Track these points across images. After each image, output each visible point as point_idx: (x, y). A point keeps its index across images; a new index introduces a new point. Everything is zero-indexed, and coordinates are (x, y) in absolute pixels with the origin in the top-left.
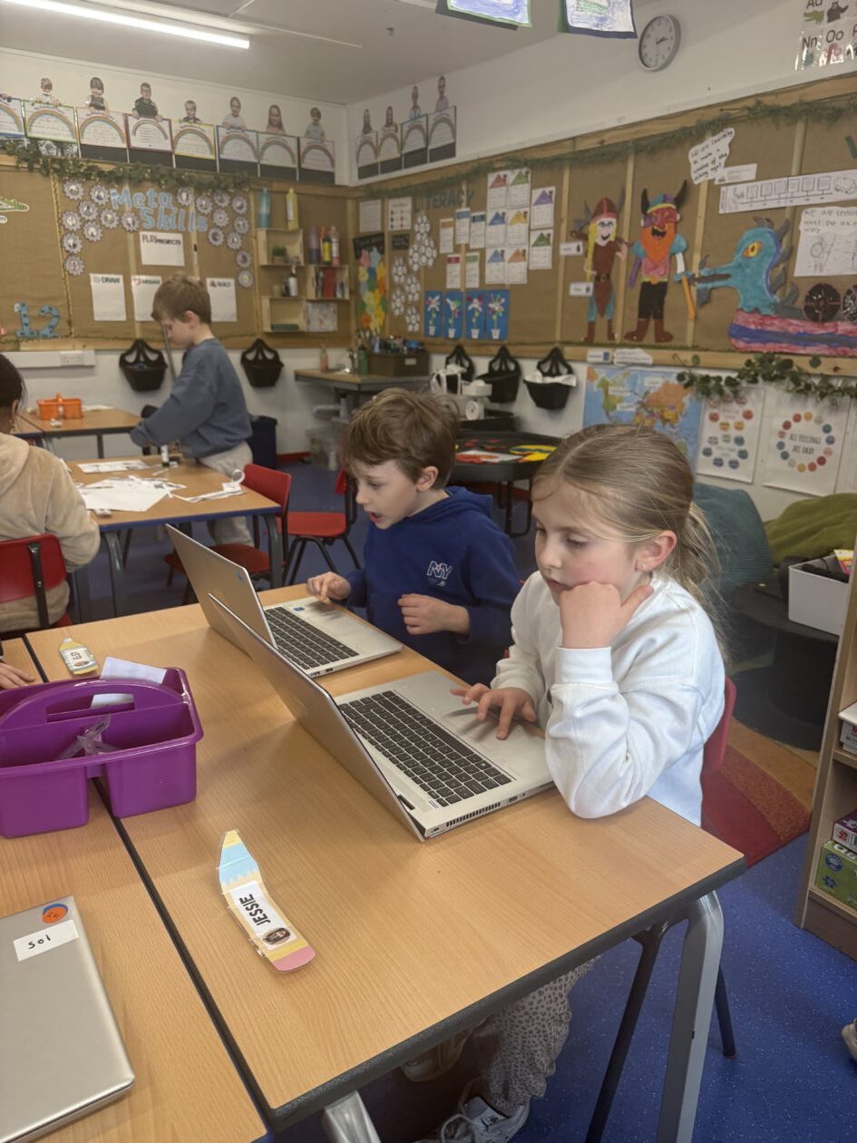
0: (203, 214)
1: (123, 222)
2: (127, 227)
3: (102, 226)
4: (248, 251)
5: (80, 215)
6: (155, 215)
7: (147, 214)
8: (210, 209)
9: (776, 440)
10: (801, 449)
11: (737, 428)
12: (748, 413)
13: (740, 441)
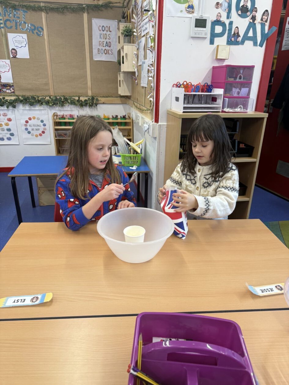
9: (24, 127)
10: (35, 129)
11: (6, 125)
12: (9, 119)
13: (9, 130)
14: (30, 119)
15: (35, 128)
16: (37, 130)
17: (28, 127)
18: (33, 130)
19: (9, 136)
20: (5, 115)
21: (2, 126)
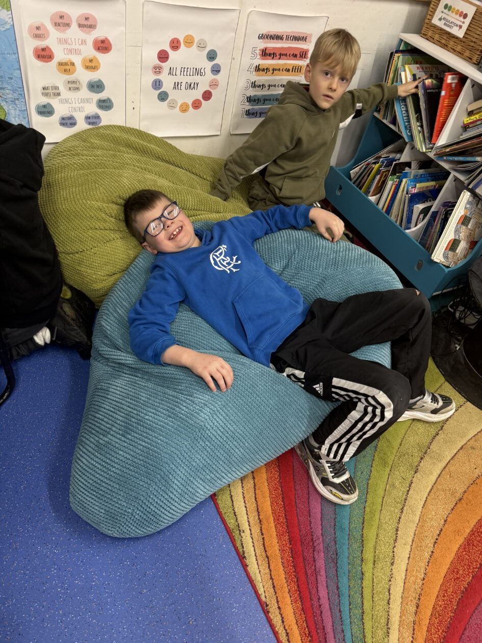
9: (152, 77)
10: (183, 85)
11: (87, 68)
12: (103, 42)
13: (98, 86)
14: (175, 45)
15: (185, 79)
16: (190, 86)
17: (164, 77)
18: (177, 86)
19: (92, 109)
20: (87, 24)
21: (75, 71)
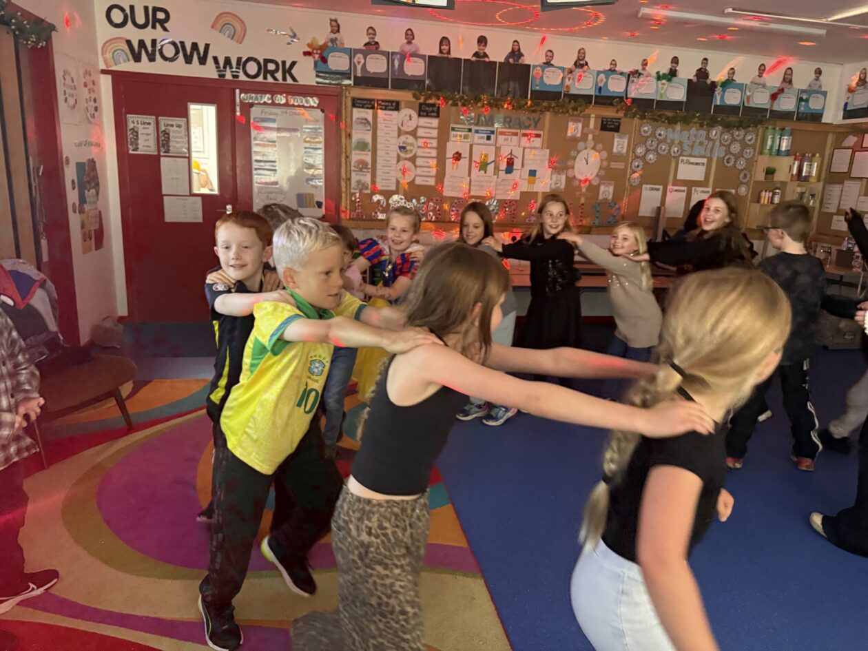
0: (724, 145)
1: (672, 151)
2: (673, 154)
3: (658, 154)
4: (749, 171)
5: (646, 146)
6: (692, 147)
7: (688, 145)
8: (730, 141)
